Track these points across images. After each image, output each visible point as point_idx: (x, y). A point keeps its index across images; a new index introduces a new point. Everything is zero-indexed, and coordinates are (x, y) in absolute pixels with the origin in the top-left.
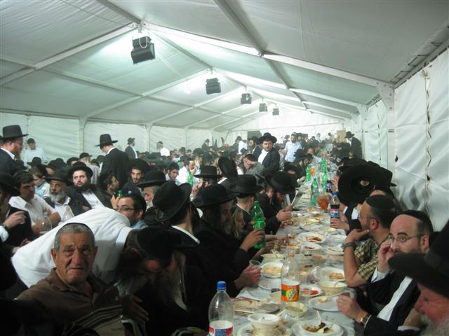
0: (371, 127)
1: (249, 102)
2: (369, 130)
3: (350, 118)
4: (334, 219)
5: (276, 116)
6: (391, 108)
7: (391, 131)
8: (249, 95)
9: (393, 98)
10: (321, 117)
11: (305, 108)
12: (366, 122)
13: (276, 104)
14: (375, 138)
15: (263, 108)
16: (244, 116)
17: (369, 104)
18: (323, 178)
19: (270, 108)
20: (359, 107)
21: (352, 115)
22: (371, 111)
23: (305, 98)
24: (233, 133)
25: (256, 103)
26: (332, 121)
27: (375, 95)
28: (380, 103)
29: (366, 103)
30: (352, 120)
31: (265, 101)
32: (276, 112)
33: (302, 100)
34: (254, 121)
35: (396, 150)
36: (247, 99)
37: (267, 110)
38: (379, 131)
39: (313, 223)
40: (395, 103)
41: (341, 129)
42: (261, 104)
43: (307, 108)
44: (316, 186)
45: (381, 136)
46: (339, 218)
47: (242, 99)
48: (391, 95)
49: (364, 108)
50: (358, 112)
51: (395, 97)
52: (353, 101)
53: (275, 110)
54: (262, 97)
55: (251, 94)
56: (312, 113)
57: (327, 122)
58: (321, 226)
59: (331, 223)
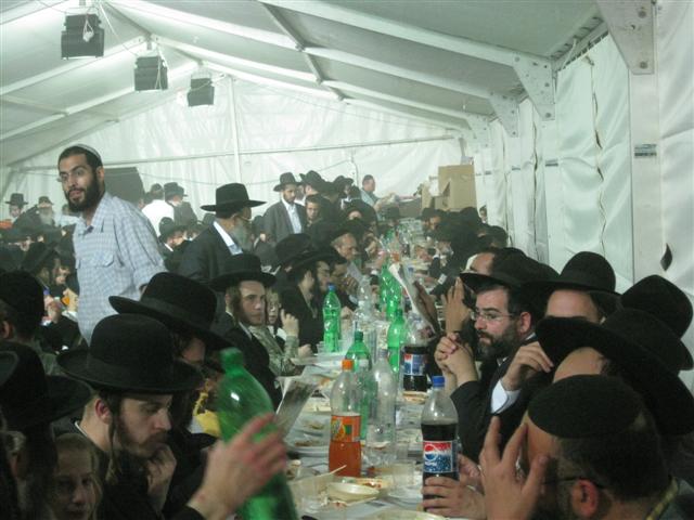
0: (572, 142)
1: (96, 48)
2: (559, 156)
3: (490, 115)
4: (438, 479)
5: (203, 108)
6: (643, 65)
7: (645, 152)
8: (94, 20)
9: (651, 24)
10: (377, 113)
11: (312, 77)
12: (551, 125)
13: (199, 60)
14: (584, 183)
15: (149, 75)
16: (71, 110)
17: (560, 56)
18: (389, 338)
19: (180, 75)
20: (522, 66)
21: (496, 102)
22: (567, 84)
23: (314, 32)
24: (29, 176)
25: (121, 56)
26: (420, 130)
27: (584, 19)
28: (603, 50)
29: (552, 50)
30: (496, 125)
31: (158, 48)
32: (201, 93)
33: (304, 42)
34: (114, 129)
35: (665, 224)
36: (87, 36)
37: (164, 86)
38: (601, 157)
39: (353, 499)
40: (660, 43)
41: (456, 160)
42: (141, 61)
43: (323, 77)
44: (363, 362)
45: (609, 175)
46: (454, 476)
47: (65, 37)
48: (642, 14)
49: (543, 71)
50: (519, 93)
51: (659, 22)
52: (501, 47)
53: (195, 83)
54: (147, 32)
55: (104, 17)
56: (342, 95)
57: (398, 133)
58: (387, 507)
59: (427, 497)
